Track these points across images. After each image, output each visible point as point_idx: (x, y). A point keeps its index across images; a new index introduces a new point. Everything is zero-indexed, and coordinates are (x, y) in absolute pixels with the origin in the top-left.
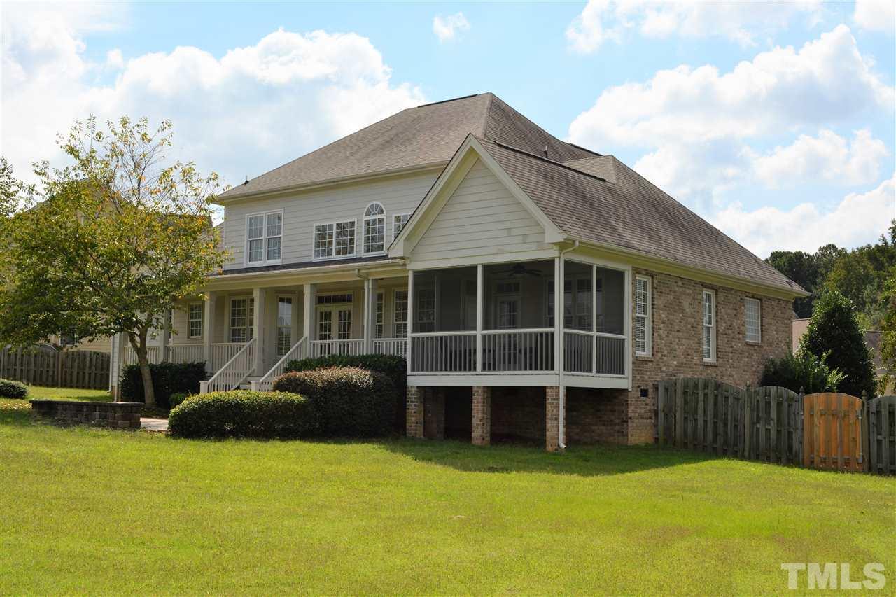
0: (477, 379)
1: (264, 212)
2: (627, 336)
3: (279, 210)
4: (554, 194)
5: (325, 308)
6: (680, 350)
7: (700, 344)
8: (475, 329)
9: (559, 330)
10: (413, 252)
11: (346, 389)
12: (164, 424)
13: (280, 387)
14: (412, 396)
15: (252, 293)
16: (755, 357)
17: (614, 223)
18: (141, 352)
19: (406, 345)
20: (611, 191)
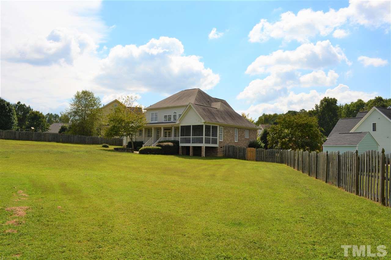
0: (191, 145)
1: (154, 112)
2: (218, 137)
3: (157, 112)
4: (205, 113)
5: (165, 131)
6: (229, 140)
7: (234, 138)
8: (190, 136)
9: (204, 137)
10: (180, 122)
11: (168, 146)
12: (138, 152)
13: (157, 146)
14: (180, 148)
15: (152, 128)
16: (247, 141)
17: (216, 118)
18: (131, 139)
19: (179, 138)
20: (218, 111)
